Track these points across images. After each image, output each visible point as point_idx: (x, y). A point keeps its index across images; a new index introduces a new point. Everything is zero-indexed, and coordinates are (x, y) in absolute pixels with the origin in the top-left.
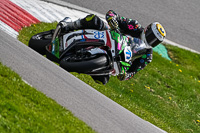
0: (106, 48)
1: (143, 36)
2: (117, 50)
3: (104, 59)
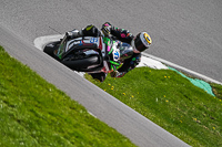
0: (99, 50)
1: (133, 42)
2: (107, 52)
3: (96, 59)
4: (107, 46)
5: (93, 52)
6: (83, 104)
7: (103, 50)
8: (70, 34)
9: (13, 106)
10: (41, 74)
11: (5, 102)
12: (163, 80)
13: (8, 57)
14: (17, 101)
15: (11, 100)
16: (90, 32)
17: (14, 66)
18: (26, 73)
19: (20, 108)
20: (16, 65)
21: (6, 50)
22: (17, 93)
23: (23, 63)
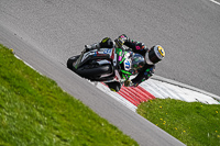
1: (147, 54)
2: (118, 61)
3: (108, 68)
4: (118, 56)
5: (106, 61)
6: (135, 139)
7: (115, 60)
8: (89, 47)
9: (65, 141)
10: (94, 109)
11: (58, 136)
12: (215, 115)
13: (61, 91)
14: (70, 135)
15: (64, 134)
16: (106, 44)
17: (67, 101)
18: (79, 108)
19: (72, 143)
20: (69, 99)
21: (59, 85)
22: (70, 128)
23: (76, 98)
